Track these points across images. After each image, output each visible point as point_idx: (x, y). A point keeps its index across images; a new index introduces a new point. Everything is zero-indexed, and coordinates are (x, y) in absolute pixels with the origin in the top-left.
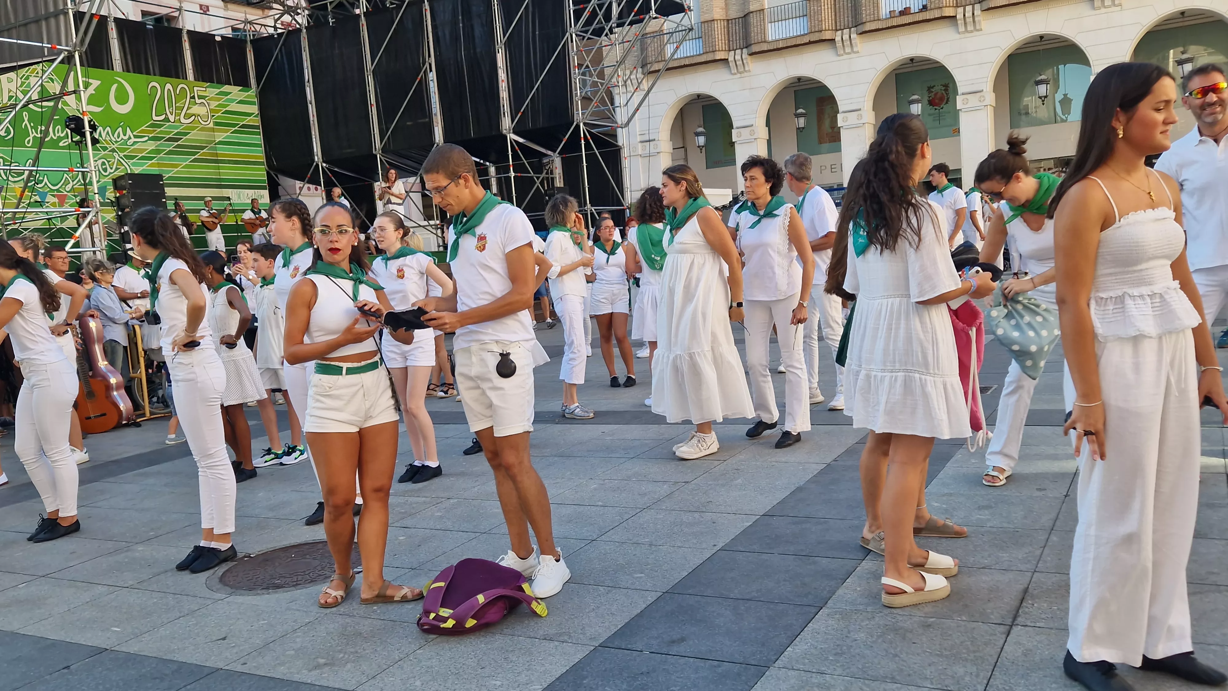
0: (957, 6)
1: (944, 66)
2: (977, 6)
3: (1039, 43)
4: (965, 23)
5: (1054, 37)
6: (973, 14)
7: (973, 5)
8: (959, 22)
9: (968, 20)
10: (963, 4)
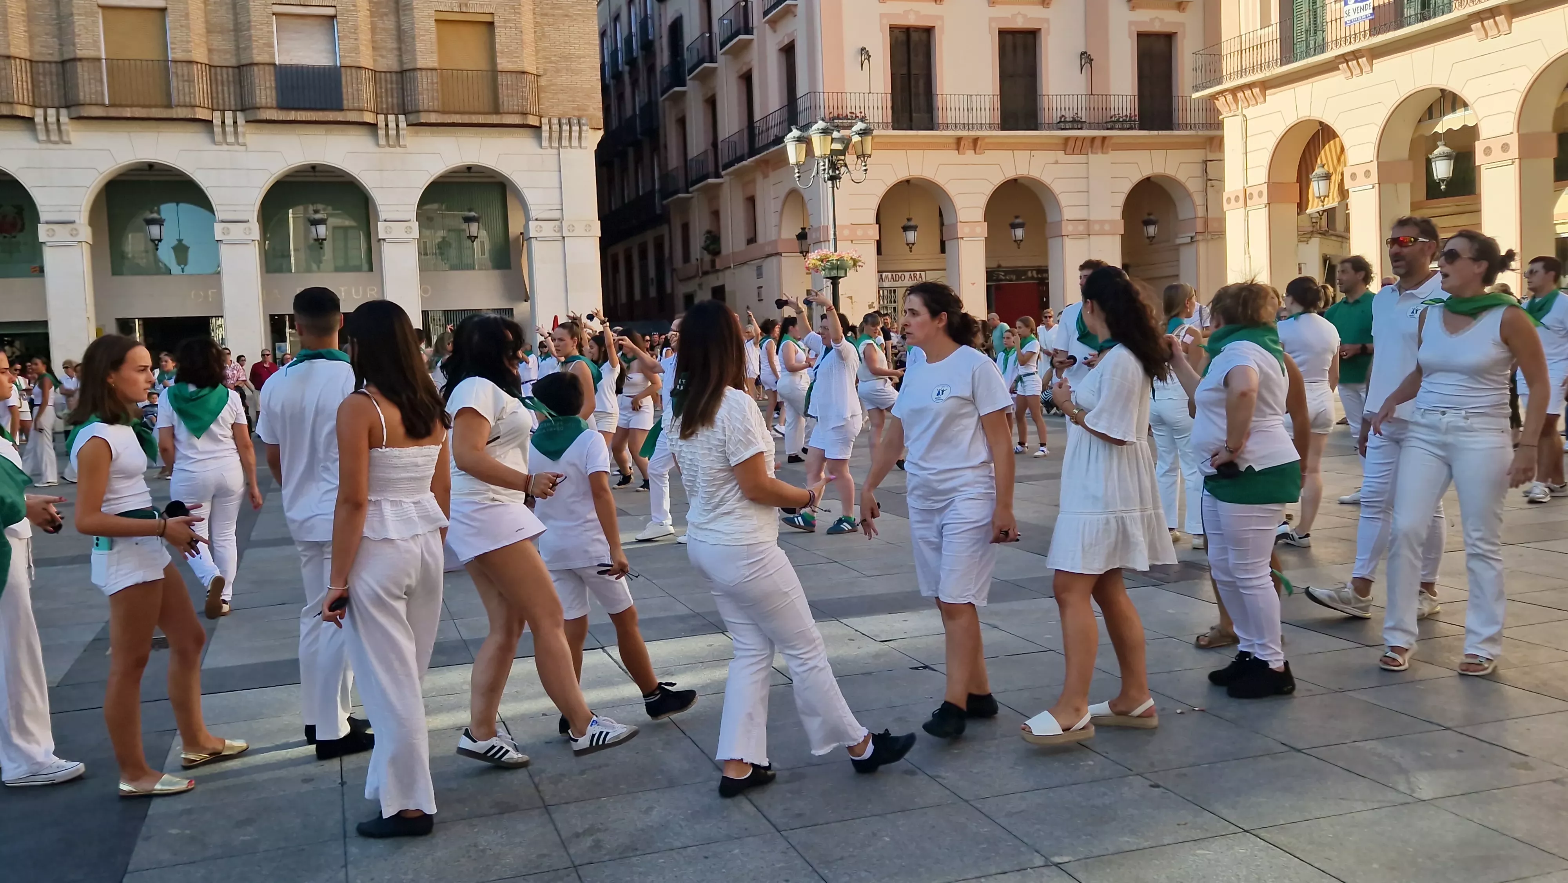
0: (34, 106)
1: (17, 181)
2: (63, 112)
3: (147, 173)
4: (47, 131)
5: (166, 168)
6: (58, 120)
7: (57, 108)
8: (39, 127)
9: (51, 127)
10: (44, 104)
